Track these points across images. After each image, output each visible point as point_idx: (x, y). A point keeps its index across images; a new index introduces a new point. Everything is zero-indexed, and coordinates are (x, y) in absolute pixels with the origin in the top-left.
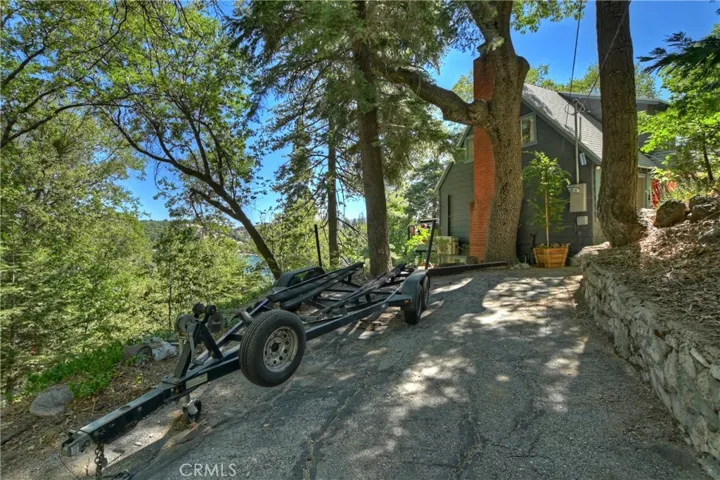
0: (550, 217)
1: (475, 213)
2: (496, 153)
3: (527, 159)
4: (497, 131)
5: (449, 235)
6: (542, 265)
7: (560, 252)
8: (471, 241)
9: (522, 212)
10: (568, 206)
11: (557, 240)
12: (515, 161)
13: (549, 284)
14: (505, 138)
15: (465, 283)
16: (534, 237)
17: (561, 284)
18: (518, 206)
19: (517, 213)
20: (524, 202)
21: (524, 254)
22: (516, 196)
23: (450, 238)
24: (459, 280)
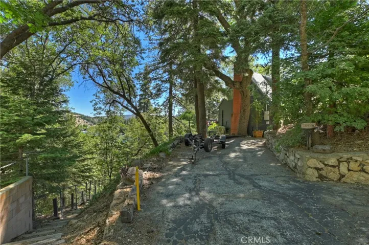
0: (258, 121)
1: (233, 118)
2: (242, 99)
3: (252, 101)
4: (243, 92)
5: (222, 125)
6: (255, 137)
7: (261, 133)
8: (231, 128)
9: (249, 119)
10: (263, 118)
11: (260, 128)
12: (248, 102)
13: (258, 141)
14: (245, 94)
15: (233, 141)
16: (253, 128)
17: (261, 141)
18: (248, 117)
19: (248, 119)
20: (250, 116)
21: (249, 133)
22: (248, 114)
23: (223, 127)
24: (230, 140)
